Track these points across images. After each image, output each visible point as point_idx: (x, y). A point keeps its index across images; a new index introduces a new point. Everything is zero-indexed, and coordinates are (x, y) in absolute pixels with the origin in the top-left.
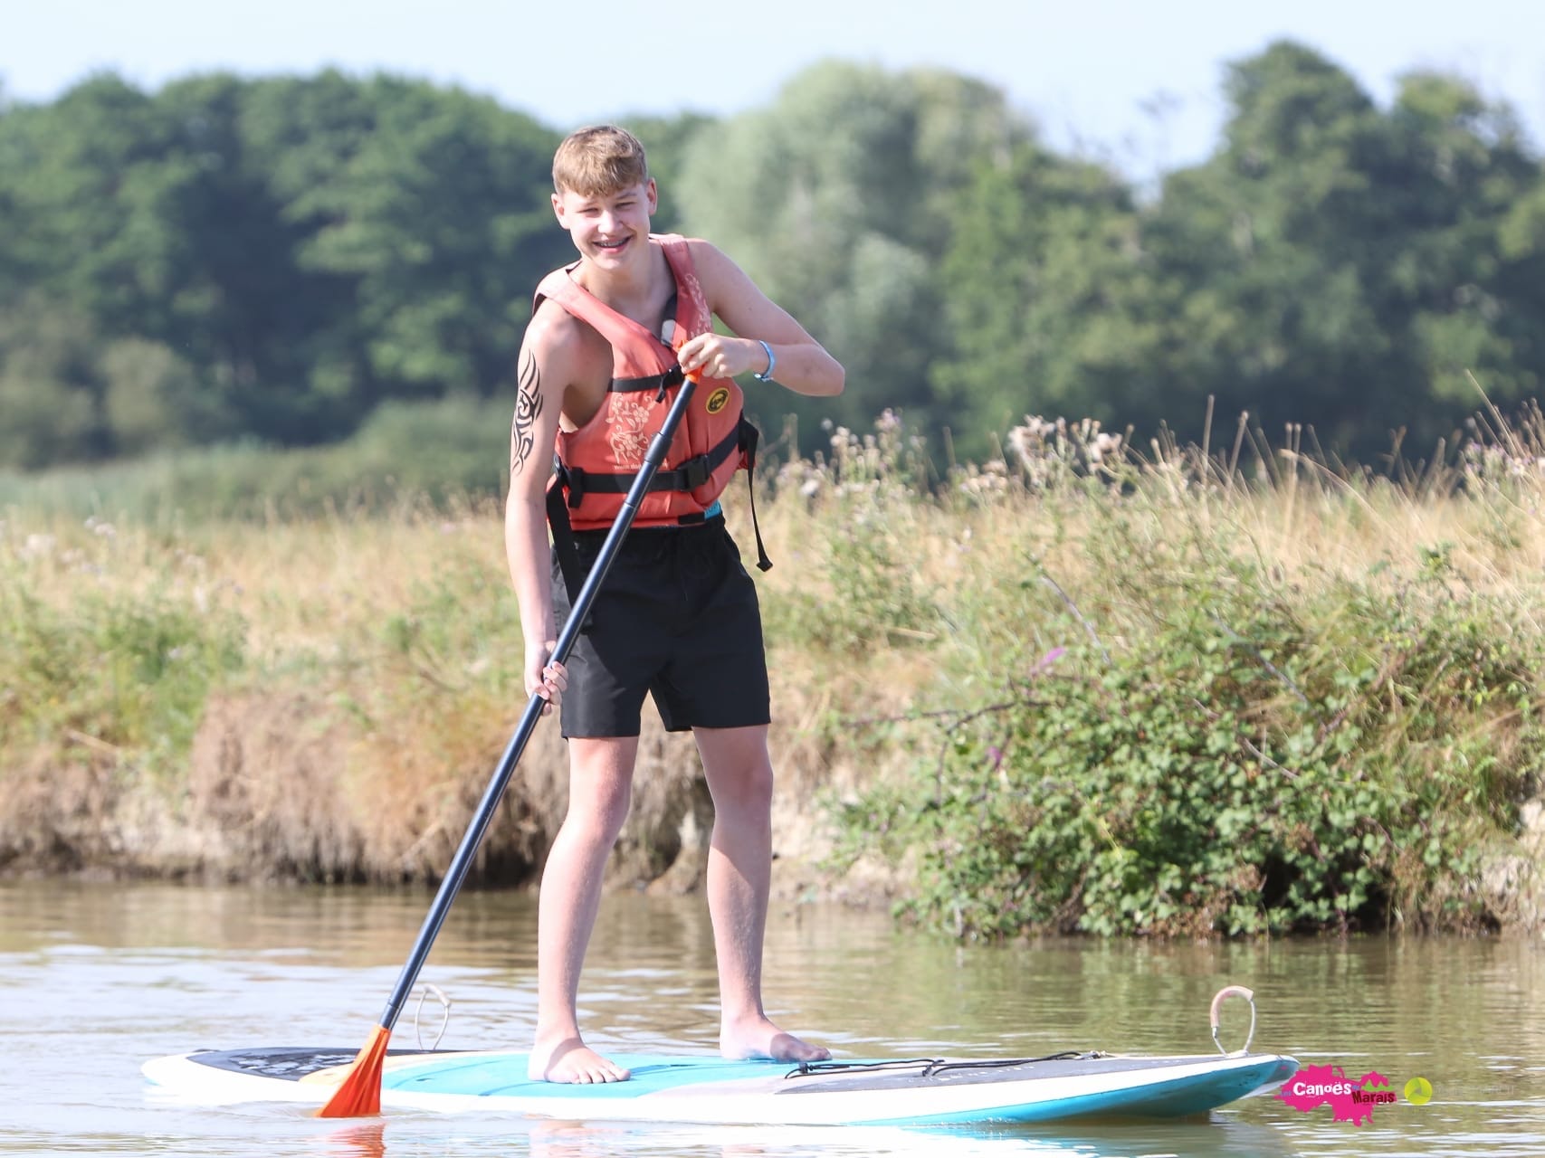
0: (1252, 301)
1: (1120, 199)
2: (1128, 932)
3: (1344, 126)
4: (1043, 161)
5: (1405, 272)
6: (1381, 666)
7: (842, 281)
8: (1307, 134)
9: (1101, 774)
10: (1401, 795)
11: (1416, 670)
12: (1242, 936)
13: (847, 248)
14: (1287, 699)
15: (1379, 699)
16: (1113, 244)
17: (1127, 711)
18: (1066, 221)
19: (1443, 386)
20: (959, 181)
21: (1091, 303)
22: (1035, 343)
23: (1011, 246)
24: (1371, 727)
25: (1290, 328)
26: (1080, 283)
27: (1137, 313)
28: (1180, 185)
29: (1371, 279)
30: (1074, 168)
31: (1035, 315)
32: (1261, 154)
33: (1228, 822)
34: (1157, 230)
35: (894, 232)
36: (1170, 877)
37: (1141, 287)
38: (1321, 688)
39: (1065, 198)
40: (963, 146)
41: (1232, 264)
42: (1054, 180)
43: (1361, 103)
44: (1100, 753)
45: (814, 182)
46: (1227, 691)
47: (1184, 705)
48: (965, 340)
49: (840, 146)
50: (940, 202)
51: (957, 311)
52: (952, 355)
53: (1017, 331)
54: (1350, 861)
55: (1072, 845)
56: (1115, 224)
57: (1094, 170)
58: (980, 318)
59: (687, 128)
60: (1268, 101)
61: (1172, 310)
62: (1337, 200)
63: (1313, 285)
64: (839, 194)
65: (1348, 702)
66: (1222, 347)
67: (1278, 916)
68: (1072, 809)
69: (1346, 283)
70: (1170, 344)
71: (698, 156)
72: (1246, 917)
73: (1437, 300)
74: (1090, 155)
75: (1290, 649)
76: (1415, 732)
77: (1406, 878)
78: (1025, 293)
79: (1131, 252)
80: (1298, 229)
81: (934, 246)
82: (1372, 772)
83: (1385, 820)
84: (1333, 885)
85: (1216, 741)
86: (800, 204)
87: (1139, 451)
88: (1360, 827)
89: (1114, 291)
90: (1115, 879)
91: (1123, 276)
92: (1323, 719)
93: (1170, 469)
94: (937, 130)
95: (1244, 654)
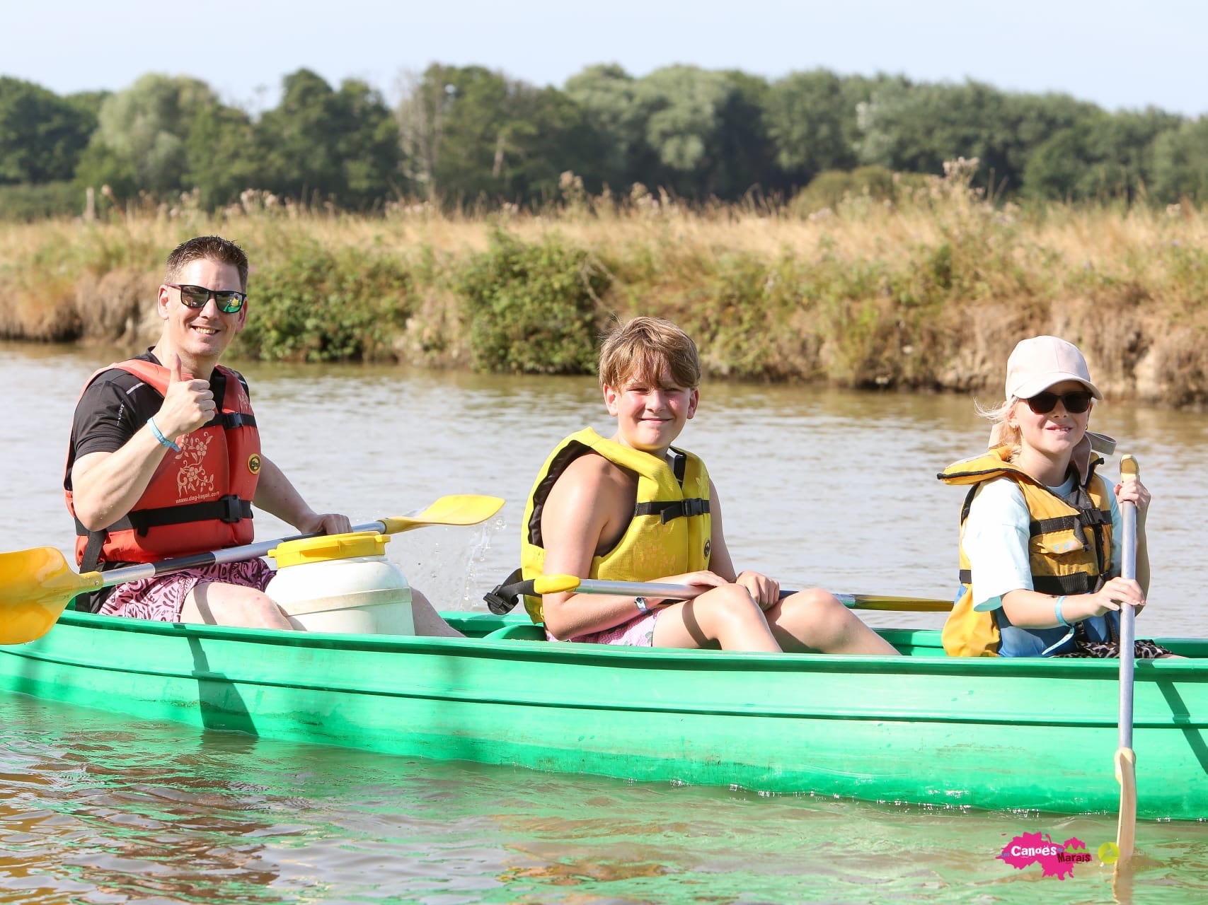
0: (289, 156)
1: (245, 120)
2: (275, 359)
3: (322, 97)
4: (221, 108)
5: (342, 146)
6: (361, 274)
7: (152, 146)
8: (310, 100)
9: (268, 308)
10: (366, 316)
11: (373, 275)
12: (313, 361)
13: (154, 136)
14: (329, 284)
15: (360, 285)
16: (243, 135)
17: (276, 286)
18: (228, 128)
19: (353, 184)
20: (193, 114)
21: (235, 155)
22: (216, 169)
23: (209, 136)
24: (357, 294)
25: (302, 165)
26: (232, 149)
27: (251, 159)
28: (267, 116)
29: (330, 149)
30: (231, 110)
31: (217, 158)
32: (294, 106)
33: (310, 323)
34: (259, 131)
35: (170, 130)
36: (290, 341)
37: (252, 150)
38: (341, 280)
39: (228, 120)
40: (195, 102)
41: (283, 142)
42: (224, 114)
43: (328, 89)
44: (267, 300)
45: (144, 113)
46: (310, 281)
47: (296, 285)
48: (193, 167)
49: (152, 102)
50: (185, 121)
51: (191, 157)
52: (188, 171)
53: (210, 164)
54: (349, 337)
55: (257, 330)
56: (244, 129)
57: (238, 112)
58: (198, 159)
59: (103, 96)
60: (298, 89)
61: (263, 158)
62: (319, 123)
63: (310, 151)
64: (152, 117)
65: (349, 284)
66: (279, 171)
67: (325, 355)
68: (258, 318)
69: (321, 150)
70: (261, 170)
71: (107, 106)
72: (315, 355)
73: (353, 156)
74: (237, 106)
75: (330, 268)
76: (372, 295)
77: (368, 343)
78: (213, 152)
79: (249, 138)
80: (306, 131)
81: (183, 135)
82: (358, 308)
83: (361, 325)
84: (344, 344)
85: (306, 297)
86: (140, 121)
87: (282, 203)
88: (353, 326)
89: (243, 152)
90: (271, 342)
91: (247, 146)
92: (341, 290)
93: (291, 207)
94: (186, 96)
95: (316, 269)
